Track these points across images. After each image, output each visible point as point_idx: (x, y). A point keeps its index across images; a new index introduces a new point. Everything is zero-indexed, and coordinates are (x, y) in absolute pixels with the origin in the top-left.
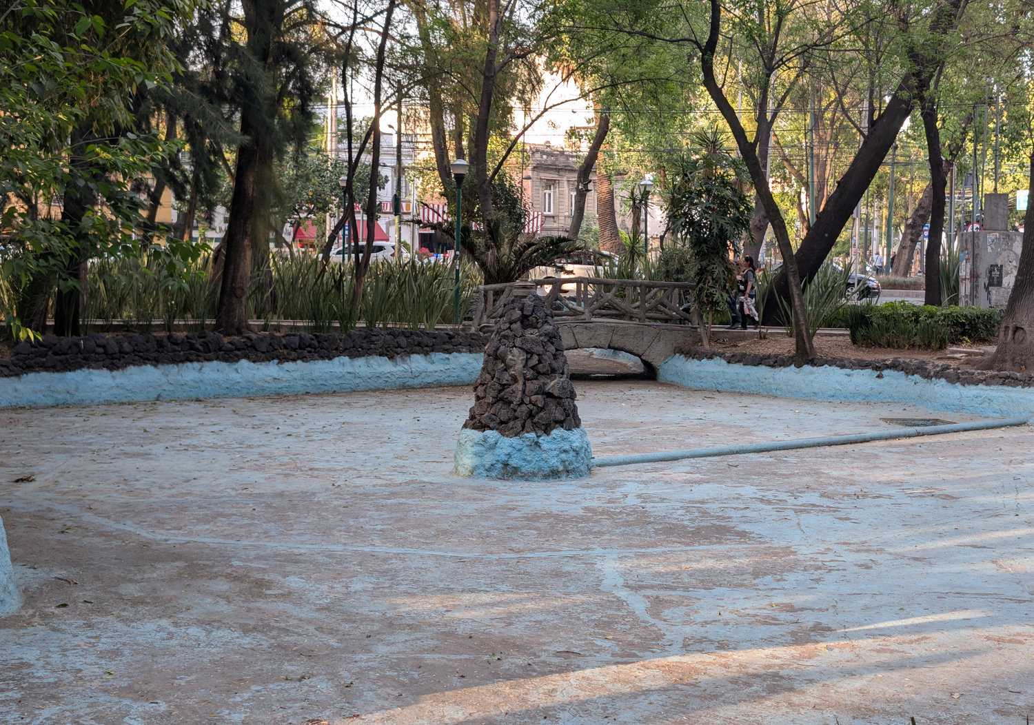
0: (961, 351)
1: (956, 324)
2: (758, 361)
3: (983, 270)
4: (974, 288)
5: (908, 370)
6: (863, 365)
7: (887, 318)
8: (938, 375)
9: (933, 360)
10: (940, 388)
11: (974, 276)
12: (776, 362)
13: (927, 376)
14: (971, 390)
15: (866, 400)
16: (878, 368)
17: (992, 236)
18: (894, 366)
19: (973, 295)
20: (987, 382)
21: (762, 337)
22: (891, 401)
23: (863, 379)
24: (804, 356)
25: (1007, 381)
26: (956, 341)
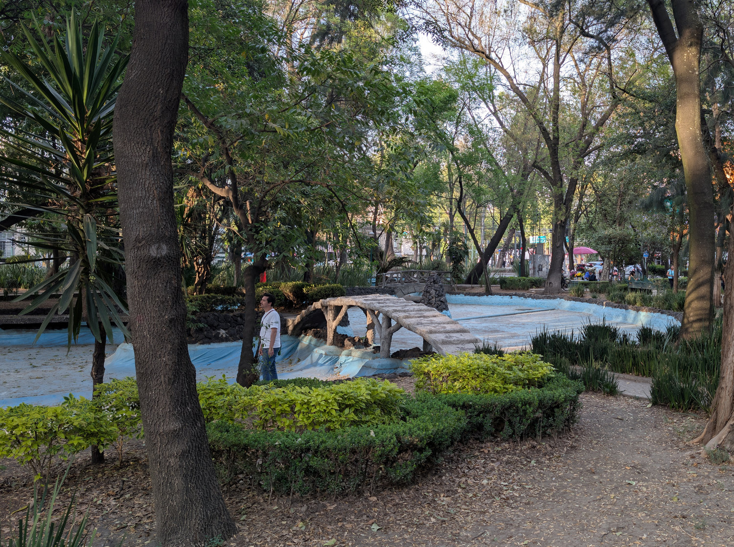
0: (533, 290)
1: (532, 282)
2: (474, 295)
3: (537, 266)
4: (534, 272)
5: (520, 296)
6: (506, 295)
7: (511, 281)
8: (529, 297)
9: (527, 293)
10: (530, 300)
11: (534, 268)
12: (480, 295)
13: (525, 297)
14: (539, 301)
15: (508, 305)
16: (511, 295)
17: (539, 256)
18: (515, 295)
19: (534, 273)
20: (543, 298)
21: (473, 288)
22: (515, 305)
23: (507, 299)
24: (488, 293)
25: (549, 298)
26: (532, 287)
